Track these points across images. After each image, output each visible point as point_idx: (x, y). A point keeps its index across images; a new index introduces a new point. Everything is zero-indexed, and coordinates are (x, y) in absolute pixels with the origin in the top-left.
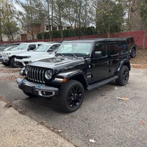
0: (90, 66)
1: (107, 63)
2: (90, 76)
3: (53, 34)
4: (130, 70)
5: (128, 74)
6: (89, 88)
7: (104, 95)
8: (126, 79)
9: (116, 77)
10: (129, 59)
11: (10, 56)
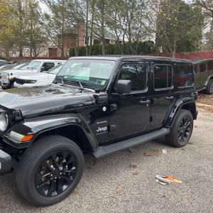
0: (104, 109)
1: (145, 104)
2: (105, 129)
3: (93, 50)
4: (195, 118)
5: (191, 126)
6: (100, 152)
7: (134, 166)
8: (185, 136)
9: (165, 131)
10: (196, 98)
11: (11, 77)
